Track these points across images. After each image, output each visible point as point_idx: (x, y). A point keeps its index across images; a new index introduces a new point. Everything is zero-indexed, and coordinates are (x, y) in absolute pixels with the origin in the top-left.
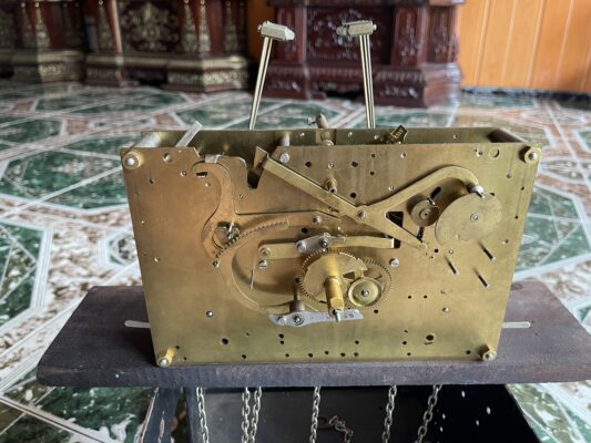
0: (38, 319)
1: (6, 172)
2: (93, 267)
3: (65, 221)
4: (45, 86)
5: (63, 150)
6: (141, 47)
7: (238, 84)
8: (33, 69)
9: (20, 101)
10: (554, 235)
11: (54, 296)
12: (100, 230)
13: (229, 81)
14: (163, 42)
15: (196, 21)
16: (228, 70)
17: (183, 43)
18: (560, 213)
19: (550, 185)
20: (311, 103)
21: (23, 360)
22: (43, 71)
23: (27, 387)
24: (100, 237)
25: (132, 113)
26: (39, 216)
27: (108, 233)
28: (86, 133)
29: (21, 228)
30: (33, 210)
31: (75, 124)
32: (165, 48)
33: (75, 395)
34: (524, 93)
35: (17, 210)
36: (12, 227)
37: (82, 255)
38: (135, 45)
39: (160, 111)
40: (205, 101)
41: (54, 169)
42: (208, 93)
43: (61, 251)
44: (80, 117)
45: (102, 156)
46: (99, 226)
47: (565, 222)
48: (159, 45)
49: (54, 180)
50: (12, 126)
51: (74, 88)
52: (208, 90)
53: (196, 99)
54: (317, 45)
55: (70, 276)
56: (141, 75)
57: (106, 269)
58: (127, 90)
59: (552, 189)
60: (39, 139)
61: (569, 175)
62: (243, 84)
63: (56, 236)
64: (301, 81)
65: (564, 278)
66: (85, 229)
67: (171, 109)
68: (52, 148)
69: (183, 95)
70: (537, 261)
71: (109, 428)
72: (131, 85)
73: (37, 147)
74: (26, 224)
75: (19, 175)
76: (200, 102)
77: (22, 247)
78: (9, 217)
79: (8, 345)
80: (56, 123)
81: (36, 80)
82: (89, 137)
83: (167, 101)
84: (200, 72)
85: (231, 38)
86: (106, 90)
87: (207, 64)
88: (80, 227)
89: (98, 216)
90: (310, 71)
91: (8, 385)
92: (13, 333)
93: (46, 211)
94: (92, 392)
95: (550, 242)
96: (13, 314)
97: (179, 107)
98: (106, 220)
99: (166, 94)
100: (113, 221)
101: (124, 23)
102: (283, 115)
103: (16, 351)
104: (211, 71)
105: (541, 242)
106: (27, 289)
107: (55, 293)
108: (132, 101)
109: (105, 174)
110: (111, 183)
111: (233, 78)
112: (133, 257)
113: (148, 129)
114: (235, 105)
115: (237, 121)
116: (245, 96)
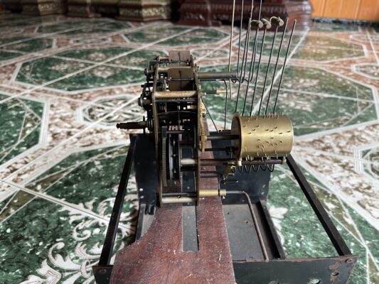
0: (43, 150)
1: (21, 69)
2: (74, 123)
3: (57, 97)
4: (42, 17)
5: (54, 57)
7: (164, 16)
8: (34, 7)
9: (27, 27)
10: (355, 109)
11: (51, 138)
12: (77, 103)
13: (159, 14)
18: (362, 97)
19: (359, 80)
20: (211, 28)
21: (36, 170)
22: (41, 8)
23: (38, 183)
24: (78, 107)
25: (97, 35)
26: (42, 94)
27: (82, 104)
28: (69, 46)
29: (32, 101)
30: (38, 91)
31: (62, 41)
33: (65, 187)
34: (353, 22)
35: (29, 91)
36: (26, 101)
37: (67, 116)
39: (115, 33)
40: (143, 27)
41: (49, 68)
42: (145, 22)
43: (55, 114)
44: (65, 37)
45: (78, 60)
46: (77, 100)
47: (364, 102)
49: (49, 74)
50: (23, 43)
51: (60, 19)
52: (145, 20)
53: (137, 26)
55: (61, 128)
56: (103, 10)
57: (81, 124)
58: (94, 19)
59: (360, 83)
60: (39, 50)
61: (373, 74)
62: (168, 16)
63: (52, 106)
64: (205, 13)
65: (357, 134)
66: (69, 102)
67: (121, 32)
68: (48, 55)
69: (130, 23)
70: (342, 124)
71: (84, 203)
72: (96, 17)
73: (39, 55)
74: (34, 99)
75: (28, 71)
76: (140, 28)
77: (32, 112)
78: (24, 95)
79: (26, 163)
80: (50, 41)
81: (37, 14)
82: (70, 49)
83: (119, 27)
84: (140, 8)
86: (80, 20)
87: (144, 3)
88: (66, 101)
89: (76, 95)
90: (211, 7)
91: (27, 182)
92: (29, 156)
93: (45, 92)
94: (74, 186)
95: (352, 113)
96: (28, 147)
97: (126, 31)
98: (81, 98)
99: (119, 22)
100: (85, 98)
102: (193, 36)
103: (32, 165)
104: (147, 7)
105: (347, 113)
106: (37, 134)
107: (53, 136)
108: (97, 27)
109: (80, 71)
110: (84, 76)
111: (161, 11)
112: (97, 118)
113: (106, 44)
114: (162, 30)
115: (163, 40)
116: (169, 24)
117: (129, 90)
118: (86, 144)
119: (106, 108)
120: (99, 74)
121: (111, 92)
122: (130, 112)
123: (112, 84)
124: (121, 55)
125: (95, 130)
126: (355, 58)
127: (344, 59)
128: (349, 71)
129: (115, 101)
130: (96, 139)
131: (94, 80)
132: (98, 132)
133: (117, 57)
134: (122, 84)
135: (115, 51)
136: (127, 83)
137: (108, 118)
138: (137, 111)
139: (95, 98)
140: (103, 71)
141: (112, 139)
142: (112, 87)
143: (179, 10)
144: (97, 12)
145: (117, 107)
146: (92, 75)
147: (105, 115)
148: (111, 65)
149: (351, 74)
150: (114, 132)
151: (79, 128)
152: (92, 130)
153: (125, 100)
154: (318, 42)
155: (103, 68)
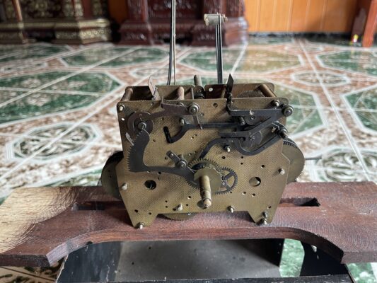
2: (3, 161)
6: (36, 15)
7: (104, 38)
12: (7, 137)
13: (98, 36)
14: (50, 11)
16: (97, 28)
17: (64, 11)
18: (305, 104)
19: (300, 88)
20: (154, 47)
24: (8, 141)
25: (31, 60)
27: (13, 138)
32: (51, 15)
34: (286, 35)
38: (31, 14)
39: (51, 58)
40: (82, 50)
42: (85, 45)
45: (9, 89)
46: (7, 134)
47: (308, 108)
48: (48, 14)
52: (84, 42)
53: (76, 49)
56: (38, 35)
57: (11, 161)
58: (28, 45)
59: (301, 90)
61: (311, 81)
62: (108, 38)
64: (146, 33)
65: (306, 141)
67: (59, 56)
69: (68, 47)
72: (30, 42)
76: (79, 51)
82: (0, 78)
83: (56, 51)
84: (77, 30)
85: (97, 6)
86: (13, 46)
87: (81, 25)
89: (6, 128)
90: (152, 26)
95: (299, 120)
97: (64, 54)
98: (11, 131)
99: (56, 46)
100: (16, 130)
102: (136, 56)
104: (85, 29)
108: (31, 52)
109: (11, 101)
110: (15, 106)
111: (100, 33)
112: (31, 152)
113: (42, 69)
114: (103, 51)
115: (104, 61)
116: (110, 45)
117: (69, 117)
118: (17, 185)
119: (42, 139)
120: (32, 102)
121: (47, 121)
122: (70, 141)
123: (48, 112)
124: (58, 80)
125: (28, 166)
126: (293, 68)
127: (283, 69)
128: (289, 80)
129: (52, 131)
130: (30, 178)
131: (27, 109)
132: (32, 169)
133: (54, 82)
134: (61, 111)
135: (51, 76)
136: (65, 110)
137: (44, 151)
138: (78, 140)
139: (28, 129)
140: (38, 99)
141: (49, 175)
142: (48, 115)
143: (120, 31)
144: (31, 37)
145: (56, 136)
146: (25, 103)
147: (40, 148)
148: (48, 91)
149: (291, 83)
150: (51, 167)
151: (9, 166)
152: (24, 167)
153: (64, 129)
154: (257, 55)
155: (38, 96)
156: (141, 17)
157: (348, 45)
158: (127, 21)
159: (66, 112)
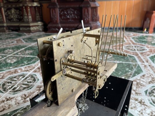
6: (11, 20)
7: (41, 30)
10: (132, 68)
14: (18, 19)
15: (27, 13)
16: (38, 26)
17: (24, 19)
18: (132, 61)
25: (9, 40)
34: (116, 28)
39: (18, 39)
40: (32, 35)
42: (33, 33)
47: (134, 64)
52: (32, 32)
53: (29, 35)
54: (62, 18)
56: (12, 28)
58: (8, 33)
67: (21, 38)
69: (25, 33)
70: (130, 77)
72: (9, 31)
76: (30, 35)
83: (20, 35)
84: (29, 27)
85: (38, 17)
87: (31, 24)
90: (61, 25)
95: (132, 70)
97: (24, 37)
101: (6, 14)
104: (33, 26)
105: (130, 71)
108: (9, 36)
110: (1, 63)
111: (39, 28)
113: (14, 44)
116: (43, 33)
117: (25, 69)
119: (13, 82)
120: (9, 61)
121: (16, 72)
122: (26, 83)
123: (16, 67)
124: (21, 50)
125: (6, 98)
127: (118, 44)
129: (18, 77)
130: (7, 106)
131: (6, 65)
132: (8, 100)
133: (19, 51)
134: (22, 66)
135: (18, 48)
136: (24, 65)
138: (30, 82)
139: (6, 76)
142: (16, 68)
143: (47, 27)
144: (9, 29)
146: (6, 62)
147: (12, 87)
148: (16, 55)
149: (123, 50)
152: (4, 99)
153: (23, 76)
155: (12, 58)
156: (57, 22)
157: (142, 33)
158: (51, 23)
159: (24, 67)
